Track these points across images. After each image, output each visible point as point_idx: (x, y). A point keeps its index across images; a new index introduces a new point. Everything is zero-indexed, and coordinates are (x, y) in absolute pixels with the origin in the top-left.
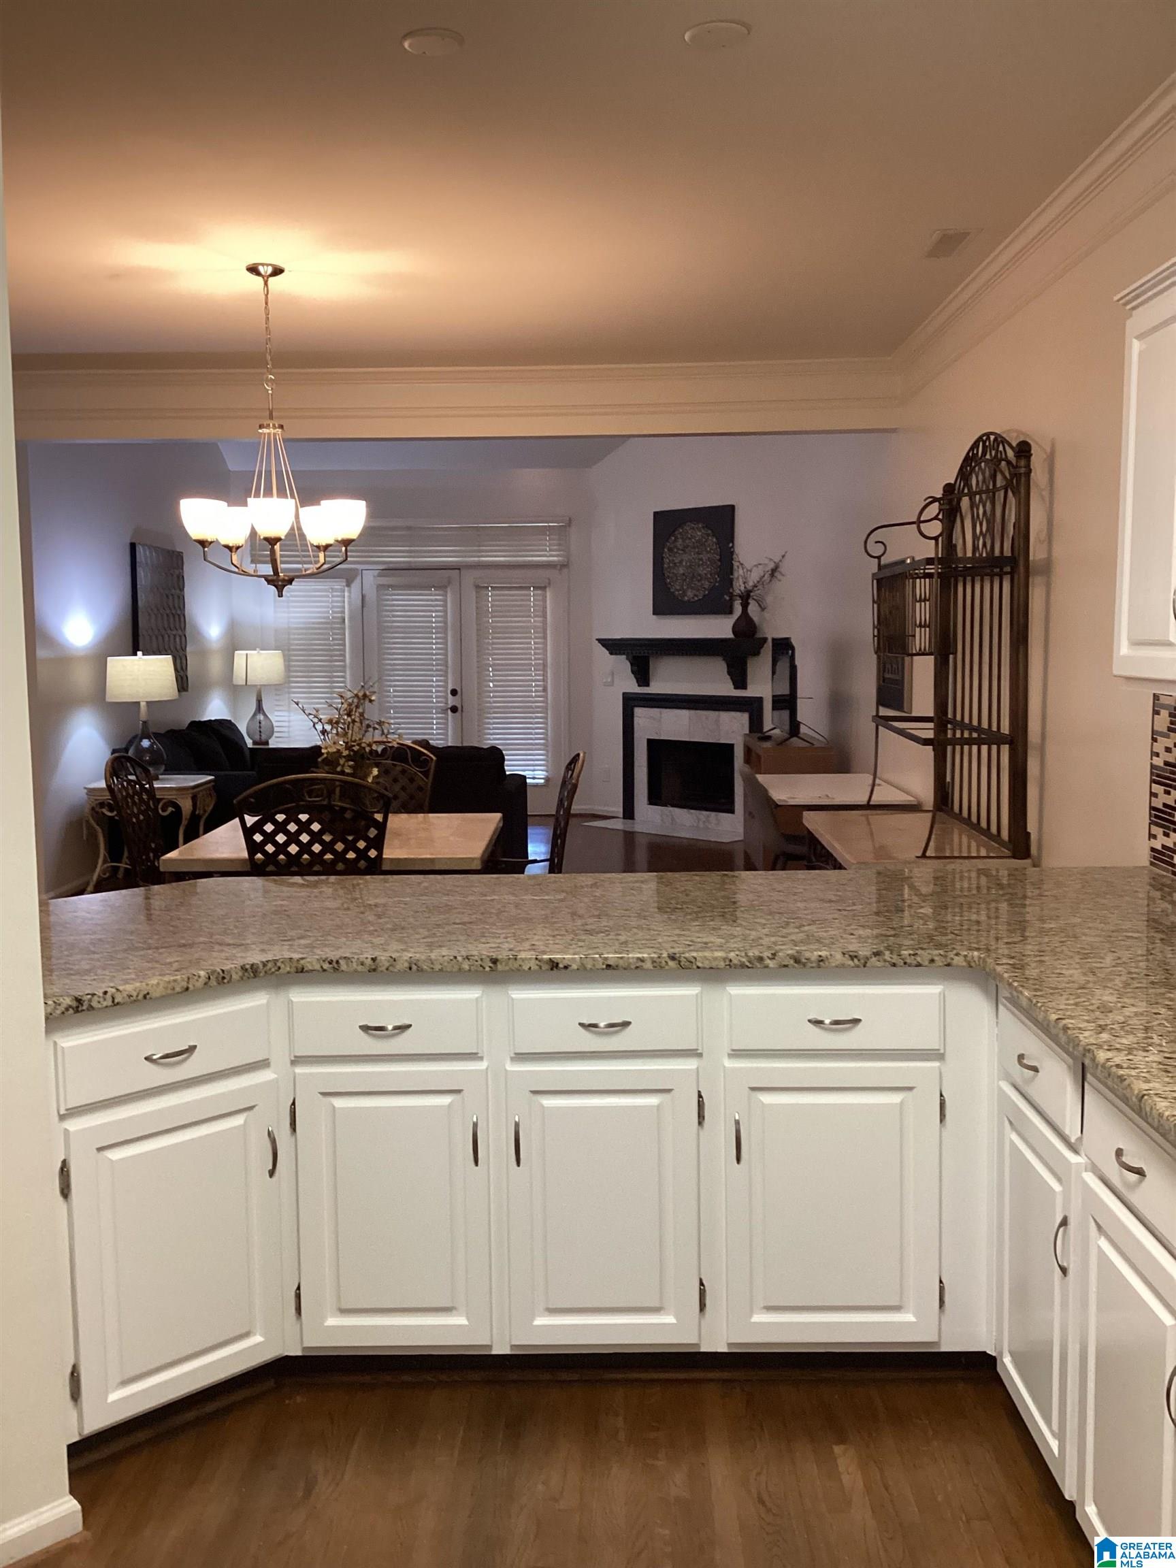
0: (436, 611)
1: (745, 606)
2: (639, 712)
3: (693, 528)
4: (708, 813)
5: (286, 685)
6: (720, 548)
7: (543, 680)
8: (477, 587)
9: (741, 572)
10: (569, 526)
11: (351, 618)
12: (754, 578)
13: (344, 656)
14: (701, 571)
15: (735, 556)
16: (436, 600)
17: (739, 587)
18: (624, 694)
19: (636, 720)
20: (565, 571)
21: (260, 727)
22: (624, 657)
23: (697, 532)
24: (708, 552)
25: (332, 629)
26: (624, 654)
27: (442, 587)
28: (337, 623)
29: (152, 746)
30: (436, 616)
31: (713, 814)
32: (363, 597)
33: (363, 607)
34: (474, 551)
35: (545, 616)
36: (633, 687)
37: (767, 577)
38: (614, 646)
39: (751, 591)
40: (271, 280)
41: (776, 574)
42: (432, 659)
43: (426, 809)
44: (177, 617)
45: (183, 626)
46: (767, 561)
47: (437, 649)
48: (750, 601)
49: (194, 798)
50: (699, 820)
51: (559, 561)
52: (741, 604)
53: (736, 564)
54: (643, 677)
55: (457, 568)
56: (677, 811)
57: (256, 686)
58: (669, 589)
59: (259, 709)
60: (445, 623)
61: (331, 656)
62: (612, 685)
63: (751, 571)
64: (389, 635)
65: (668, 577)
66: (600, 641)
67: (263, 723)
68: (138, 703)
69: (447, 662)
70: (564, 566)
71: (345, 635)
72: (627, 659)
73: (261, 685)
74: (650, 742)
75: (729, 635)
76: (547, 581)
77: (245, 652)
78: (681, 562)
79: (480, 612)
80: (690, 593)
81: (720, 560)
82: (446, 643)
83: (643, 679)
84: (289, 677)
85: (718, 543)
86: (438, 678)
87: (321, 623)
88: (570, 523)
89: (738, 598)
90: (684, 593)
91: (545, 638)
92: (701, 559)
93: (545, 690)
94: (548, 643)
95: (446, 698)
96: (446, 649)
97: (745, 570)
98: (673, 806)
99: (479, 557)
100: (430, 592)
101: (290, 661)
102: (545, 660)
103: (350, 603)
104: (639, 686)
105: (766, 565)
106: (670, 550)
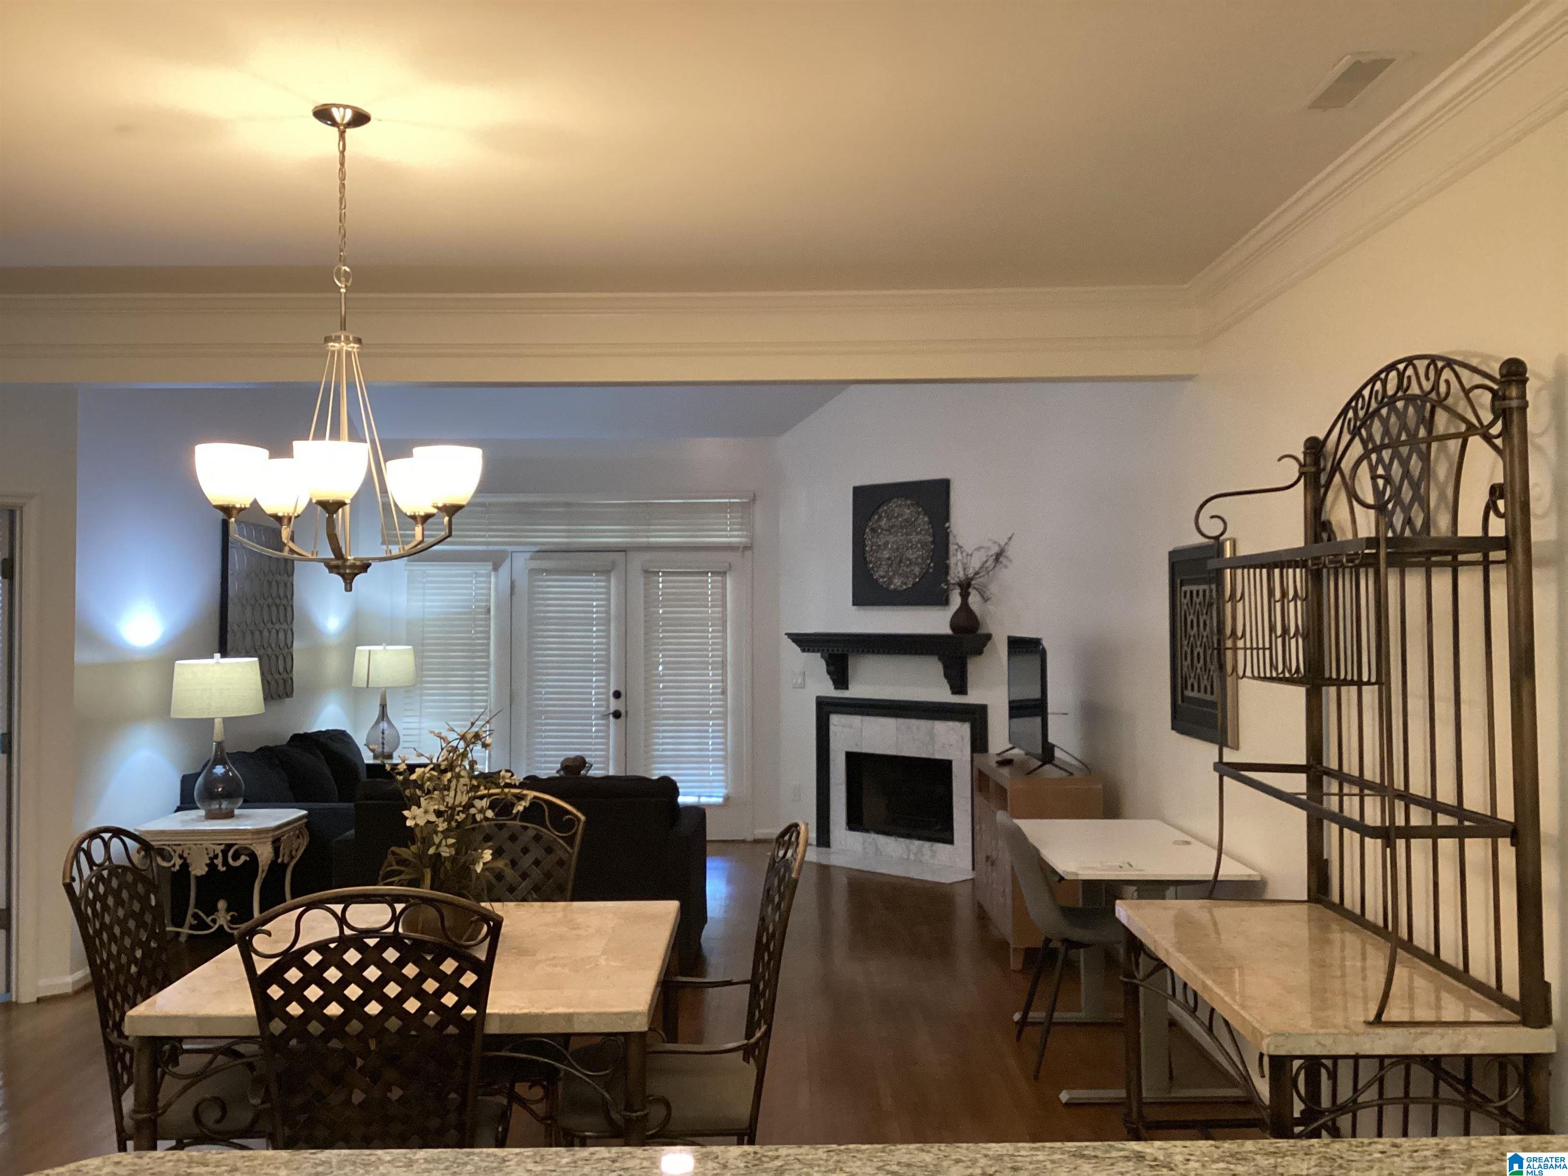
0: (597, 600)
1: (965, 596)
2: (837, 721)
3: (900, 506)
4: (920, 842)
5: (419, 685)
6: (932, 527)
7: (723, 681)
8: (646, 572)
9: (959, 557)
10: (754, 503)
11: (498, 607)
12: (975, 564)
13: (488, 651)
14: (911, 555)
15: (951, 537)
16: (597, 587)
17: (956, 573)
18: (818, 698)
19: (832, 729)
20: (748, 554)
21: (383, 738)
22: (819, 655)
23: (904, 510)
24: (918, 534)
25: (475, 619)
26: (818, 651)
27: (606, 572)
28: (482, 613)
29: (226, 773)
30: (597, 606)
31: (927, 845)
32: (512, 583)
33: (511, 595)
34: (643, 531)
35: (724, 605)
36: (828, 690)
37: (990, 563)
38: (806, 642)
39: (972, 579)
40: (350, 132)
41: (1001, 559)
42: (591, 656)
43: (569, 894)
44: (282, 609)
45: (289, 620)
46: (990, 544)
47: (597, 643)
48: (970, 590)
49: (276, 843)
50: (909, 851)
51: (741, 543)
52: (961, 594)
53: (952, 548)
54: (840, 678)
55: (622, 550)
56: (882, 840)
57: (379, 688)
58: (872, 575)
59: (383, 715)
60: (608, 612)
61: (474, 651)
62: (803, 687)
63: (971, 555)
64: (541, 627)
65: (871, 562)
66: (790, 635)
67: (386, 732)
68: (212, 720)
69: (609, 659)
70: (747, 548)
71: (489, 626)
72: (822, 657)
73: (386, 688)
74: (850, 756)
75: (946, 630)
76: (727, 565)
77: (366, 648)
78: (886, 543)
79: (650, 602)
80: (897, 582)
81: (933, 542)
82: (608, 637)
83: (841, 680)
84: (423, 676)
85: (930, 522)
86: (598, 678)
87: (461, 613)
88: (754, 499)
89: (957, 587)
90: (890, 582)
91: (724, 631)
92: (910, 541)
93: (724, 692)
94: (729, 638)
95: (608, 700)
96: (608, 644)
97: (964, 554)
98: (878, 832)
99: (648, 537)
100: (590, 577)
101: (423, 657)
102: (724, 657)
103: (496, 590)
104: (836, 688)
105: (988, 548)
106: (873, 530)
